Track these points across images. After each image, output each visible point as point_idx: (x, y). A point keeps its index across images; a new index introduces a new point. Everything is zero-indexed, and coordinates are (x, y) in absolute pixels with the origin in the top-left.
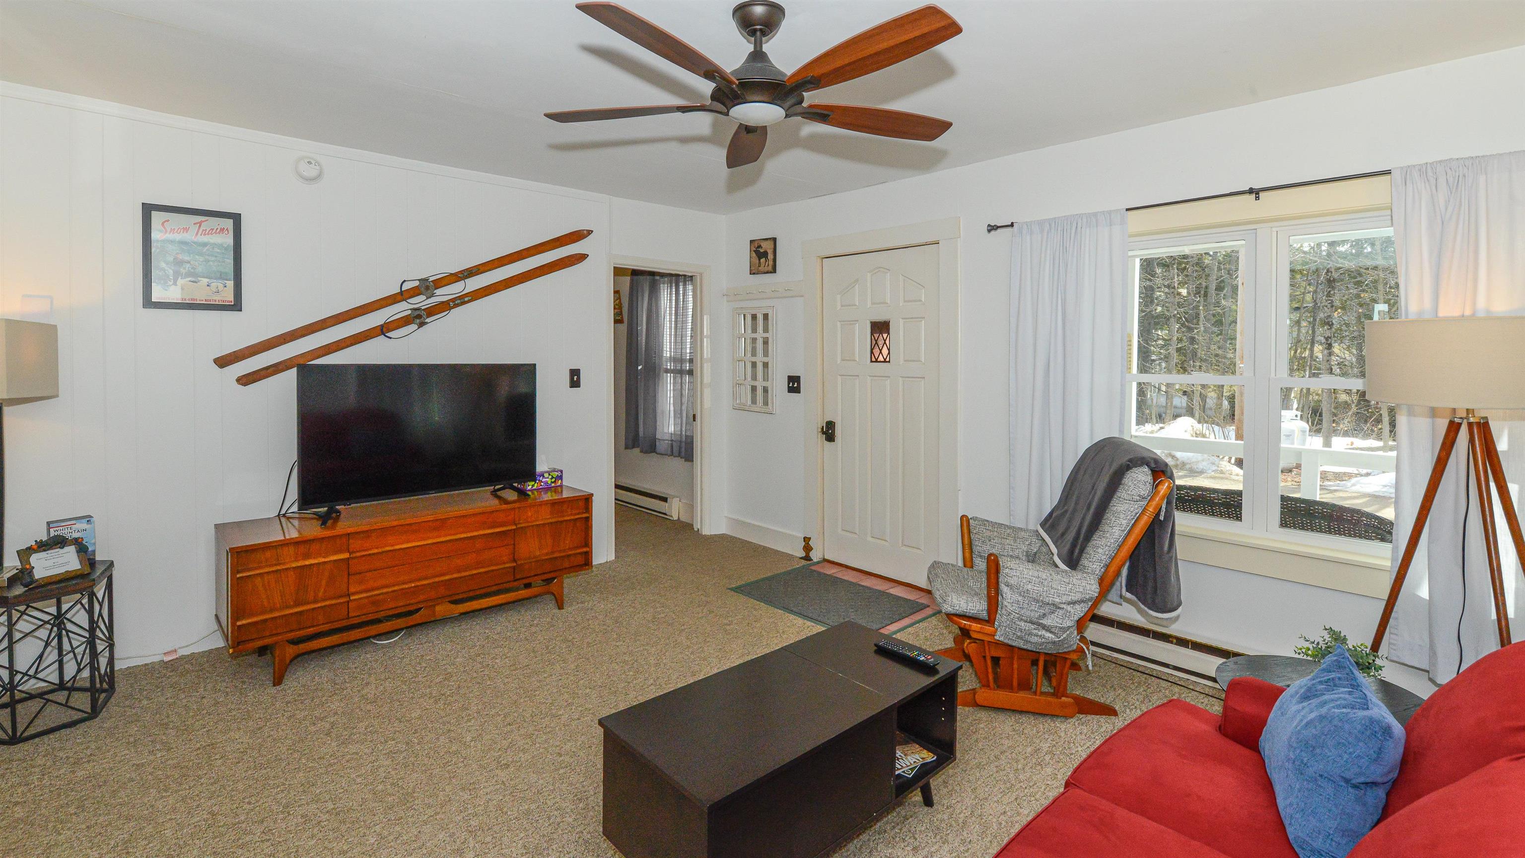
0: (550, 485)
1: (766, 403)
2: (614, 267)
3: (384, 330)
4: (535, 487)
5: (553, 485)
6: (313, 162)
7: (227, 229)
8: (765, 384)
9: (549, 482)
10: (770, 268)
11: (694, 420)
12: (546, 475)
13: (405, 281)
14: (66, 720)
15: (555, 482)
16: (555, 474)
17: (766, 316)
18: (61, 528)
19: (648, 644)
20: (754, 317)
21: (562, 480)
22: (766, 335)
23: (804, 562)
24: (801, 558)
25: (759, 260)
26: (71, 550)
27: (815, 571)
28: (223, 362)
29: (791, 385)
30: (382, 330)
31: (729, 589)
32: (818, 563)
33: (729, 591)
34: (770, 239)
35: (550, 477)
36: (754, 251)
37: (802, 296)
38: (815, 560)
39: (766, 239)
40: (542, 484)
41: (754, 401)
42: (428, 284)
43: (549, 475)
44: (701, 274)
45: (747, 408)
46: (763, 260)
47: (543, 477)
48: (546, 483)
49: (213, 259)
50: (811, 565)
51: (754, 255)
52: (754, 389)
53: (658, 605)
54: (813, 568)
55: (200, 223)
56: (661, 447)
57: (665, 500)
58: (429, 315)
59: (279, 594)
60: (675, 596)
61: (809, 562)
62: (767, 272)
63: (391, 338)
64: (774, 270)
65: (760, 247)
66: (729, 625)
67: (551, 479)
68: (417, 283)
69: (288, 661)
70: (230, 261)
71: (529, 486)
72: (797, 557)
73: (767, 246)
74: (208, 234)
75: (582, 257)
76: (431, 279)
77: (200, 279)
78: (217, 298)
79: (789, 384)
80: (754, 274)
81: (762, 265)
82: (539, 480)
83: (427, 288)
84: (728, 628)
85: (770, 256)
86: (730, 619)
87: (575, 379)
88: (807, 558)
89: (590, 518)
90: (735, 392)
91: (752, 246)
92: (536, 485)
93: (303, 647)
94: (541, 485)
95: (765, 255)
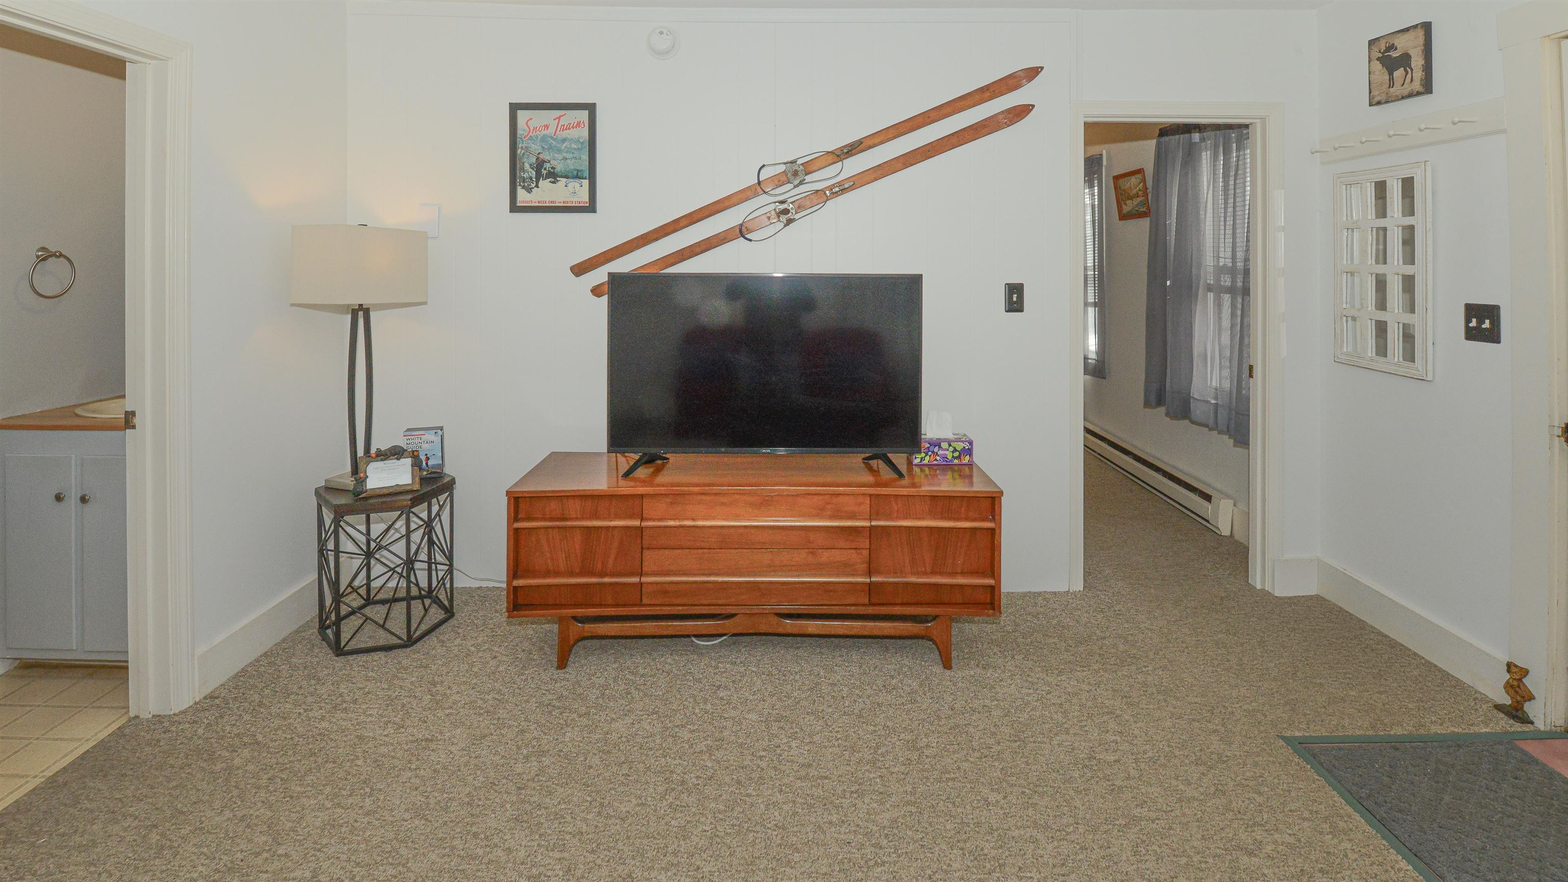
0: (951, 461)
1: (1410, 355)
2: (1085, 123)
3: (744, 229)
4: (926, 461)
5: (956, 461)
6: (665, 31)
7: (583, 122)
8: (1407, 318)
9: (950, 457)
10: (1417, 86)
11: (1251, 376)
12: (944, 445)
13: (764, 166)
14: (382, 642)
15: (959, 457)
16: (960, 446)
17: (1408, 185)
18: (413, 437)
19: (1047, 827)
20: (1381, 188)
21: (971, 455)
22: (1409, 221)
23: (1504, 724)
24: (1499, 707)
25: (1391, 74)
26: (407, 462)
27: (1537, 762)
28: (580, 270)
29: (1474, 323)
30: (741, 231)
31: (1283, 738)
32: (1551, 735)
33: (1282, 743)
34: (1415, 27)
35: (951, 449)
36: (1378, 59)
37: (1504, 131)
38: (1540, 725)
39: (1407, 30)
40: (938, 458)
41: (1382, 350)
42: (797, 168)
43: (950, 445)
44: (1263, 119)
45: (1364, 363)
46: (1399, 73)
47: (940, 447)
48: (944, 457)
49: (571, 156)
50: (1524, 737)
51: (1377, 66)
52: (1381, 328)
53: (1112, 725)
54: (1532, 748)
55: (559, 118)
56: (1198, 411)
57: (1208, 498)
58: (800, 208)
59: (564, 556)
60: (1157, 714)
61: (1518, 727)
62: (1410, 95)
63: (750, 240)
64: (1427, 87)
65: (1392, 47)
66: (1251, 854)
67: (953, 452)
68: (782, 168)
69: (572, 642)
70: (585, 157)
71: (916, 458)
72: (1485, 699)
73: (1411, 44)
74: (566, 129)
75: (1021, 112)
76: (800, 162)
77: (558, 179)
78: (574, 199)
79: (1468, 321)
80: (1379, 103)
81: (1398, 84)
82: (933, 452)
83: (796, 173)
84: (1245, 860)
85: (1417, 62)
86: (1259, 834)
87: (1015, 299)
88: (1516, 712)
89: (997, 531)
90: (1338, 332)
91: (1375, 49)
92: (927, 458)
93: (590, 628)
94: (936, 460)
95: (1405, 60)
